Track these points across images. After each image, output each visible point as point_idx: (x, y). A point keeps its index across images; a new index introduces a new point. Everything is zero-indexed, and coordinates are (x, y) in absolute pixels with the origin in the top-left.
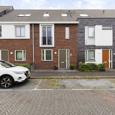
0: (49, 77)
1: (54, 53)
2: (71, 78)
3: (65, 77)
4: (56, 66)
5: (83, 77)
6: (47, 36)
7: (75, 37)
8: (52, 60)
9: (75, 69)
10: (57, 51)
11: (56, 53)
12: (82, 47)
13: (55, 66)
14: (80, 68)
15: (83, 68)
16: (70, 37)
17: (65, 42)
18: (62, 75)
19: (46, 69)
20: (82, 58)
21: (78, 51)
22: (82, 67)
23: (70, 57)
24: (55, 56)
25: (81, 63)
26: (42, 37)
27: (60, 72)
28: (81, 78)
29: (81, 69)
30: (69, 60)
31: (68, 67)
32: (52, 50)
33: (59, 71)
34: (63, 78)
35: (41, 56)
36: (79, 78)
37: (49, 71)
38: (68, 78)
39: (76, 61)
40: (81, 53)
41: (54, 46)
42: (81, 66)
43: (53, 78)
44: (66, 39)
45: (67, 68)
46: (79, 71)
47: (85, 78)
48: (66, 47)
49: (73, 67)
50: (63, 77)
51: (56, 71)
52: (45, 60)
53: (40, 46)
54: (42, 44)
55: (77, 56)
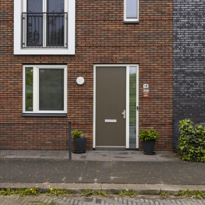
0: (31, 186)
1: (72, 82)
2: (131, 193)
3: (106, 187)
4: (82, 135)
5: (192, 188)
6: (44, 10)
7: (163, 13)
8: (65, 111)
9: (162, 148)
10: (87, 74)
11: (80, 80)
12: (196, 53)
13: (77, 137)
14: (182, 148)
15: (196, 145)
16: (141, 12)
17: (119, 32)
18: (95, 176)
19: (40, 146)
20: (193, 104)
21: (177, 72)
22: (191, 143)
23: (142, 98)
24: (80, 95)
25: (185, 122)
26: (25, 16)
27: (92, 163)
28: (180, 194)
29: (185, 150)
30: (137, 112)
31: (132, 141)
32: (65, 68)
33: (90, 156)
34: (97, 193)
35: (21, 93)
36: (171, 193)
37: (48, 156)
38: (116, 192)
39: (166, 115)
40: (189, 79)
41: (73, 53)
42: (188, 137)
43: (49, 191)
44: (126, 20)
45: (128, 146)
46: (177, 159)
47: (197, 193)
48: (126, 53)
49: (153, 141)
50: (96, 186)
51: (76, 157)
52: (36, 110)
53: (15, 53)
54: (25, 41)
55: (170, 92)
